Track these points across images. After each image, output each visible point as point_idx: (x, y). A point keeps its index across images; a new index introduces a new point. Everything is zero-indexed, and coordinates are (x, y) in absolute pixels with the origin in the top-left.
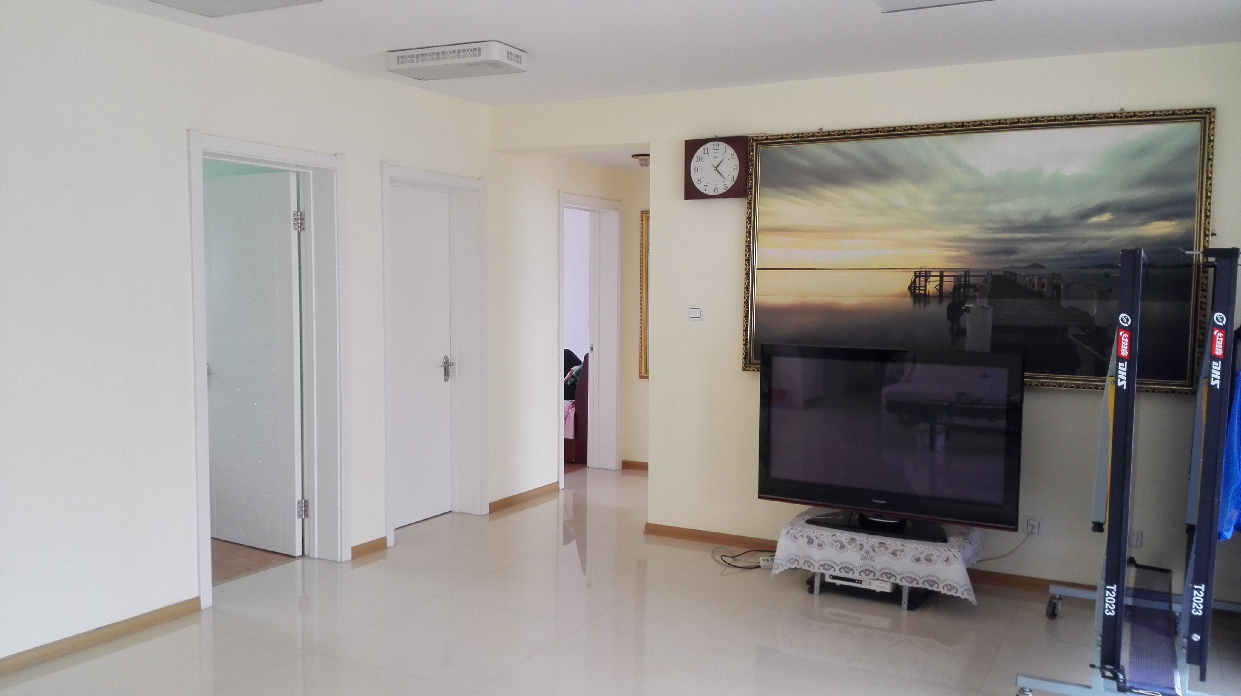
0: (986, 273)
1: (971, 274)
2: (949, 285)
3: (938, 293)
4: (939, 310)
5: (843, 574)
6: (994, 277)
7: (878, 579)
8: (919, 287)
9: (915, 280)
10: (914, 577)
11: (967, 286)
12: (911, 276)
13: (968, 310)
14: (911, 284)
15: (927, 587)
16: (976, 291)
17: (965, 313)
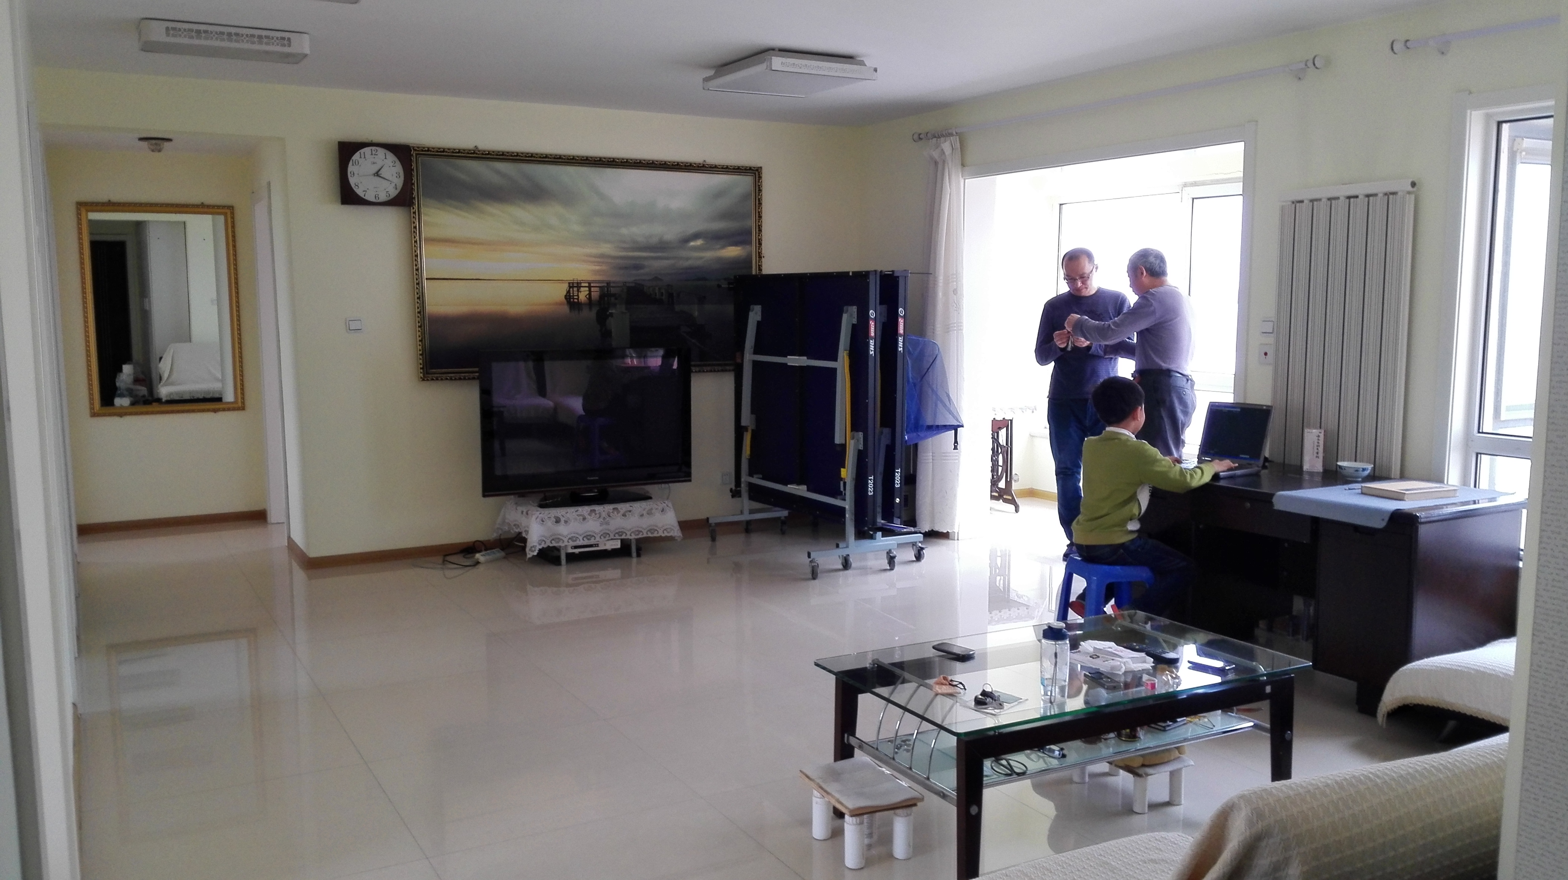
0: (622, 285)
1: (611, 285)
2: (595, 295)
3: (587, 301)
4: (589, 315)
5: (586, 542)
6: (629, 288)
7: (612, 539)
8: (573, 296)
9: (569, 291)
10: (640, 529)
11: (610, 295)
12: (565, 286)
13: (611, 315)
14: (567, 294)
15: (650, 535)
16: (616, 299)
17: (610, 318)
